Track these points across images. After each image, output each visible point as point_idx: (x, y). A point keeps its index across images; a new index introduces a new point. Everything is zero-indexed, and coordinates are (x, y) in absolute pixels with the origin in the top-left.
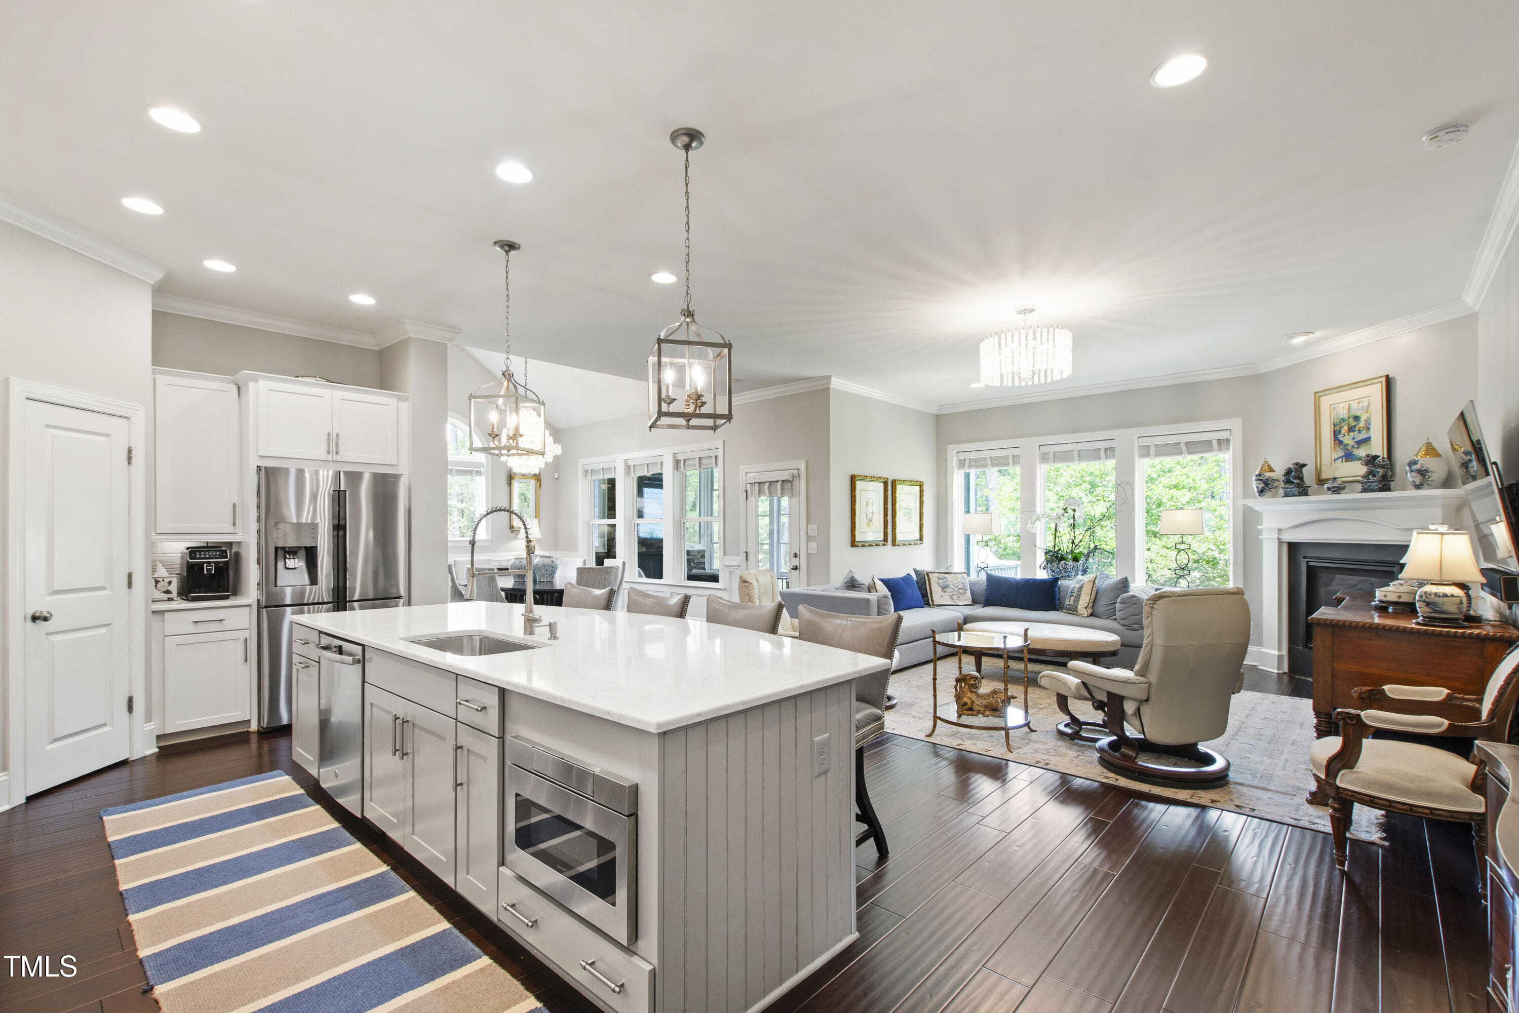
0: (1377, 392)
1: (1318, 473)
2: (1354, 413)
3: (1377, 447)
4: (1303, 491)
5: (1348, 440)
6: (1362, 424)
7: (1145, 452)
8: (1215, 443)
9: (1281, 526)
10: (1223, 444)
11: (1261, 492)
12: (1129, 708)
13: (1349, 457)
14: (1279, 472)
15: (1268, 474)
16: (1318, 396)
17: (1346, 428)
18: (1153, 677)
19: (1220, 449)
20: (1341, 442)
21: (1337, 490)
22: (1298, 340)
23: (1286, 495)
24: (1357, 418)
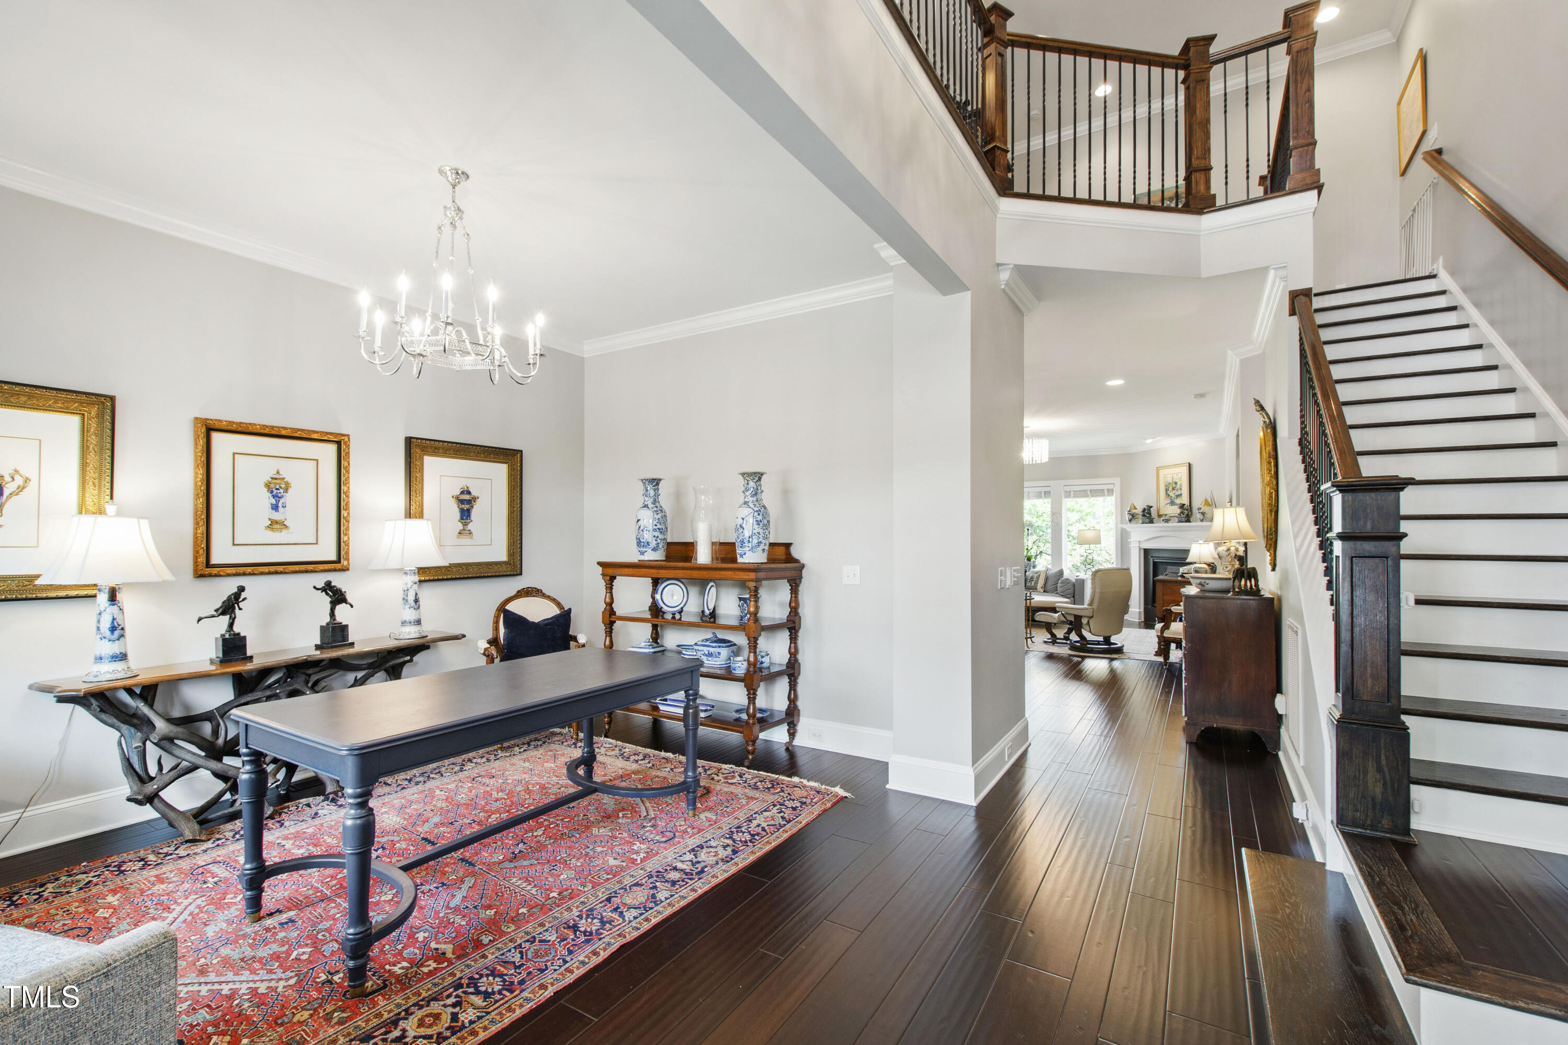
0: (1185, 470)
1: (1158, 511)
2: (1175, 480)
3: (1185, 500)
4: (1151, 522)
5: (1172, 494)
6: (1178, 486)
7: (1068, 495)
8: (1106, 491)
9: (1142, 540)
10: (1110, 492)
11: (1130, 520)
12: (1084, 621)
13: (1172, 503)
14: (1139, 510)
15: (1134, 511)
16: (1158, 469)
17: (1171, 488)
18: (1095, 606)
19: (1109, 495)
20: (1169, 495)
21: (1167, 521)
22: (1149, 441)
23: (1143, 523)
24: (1176, 483)
